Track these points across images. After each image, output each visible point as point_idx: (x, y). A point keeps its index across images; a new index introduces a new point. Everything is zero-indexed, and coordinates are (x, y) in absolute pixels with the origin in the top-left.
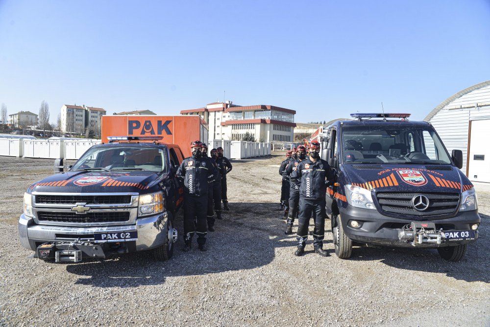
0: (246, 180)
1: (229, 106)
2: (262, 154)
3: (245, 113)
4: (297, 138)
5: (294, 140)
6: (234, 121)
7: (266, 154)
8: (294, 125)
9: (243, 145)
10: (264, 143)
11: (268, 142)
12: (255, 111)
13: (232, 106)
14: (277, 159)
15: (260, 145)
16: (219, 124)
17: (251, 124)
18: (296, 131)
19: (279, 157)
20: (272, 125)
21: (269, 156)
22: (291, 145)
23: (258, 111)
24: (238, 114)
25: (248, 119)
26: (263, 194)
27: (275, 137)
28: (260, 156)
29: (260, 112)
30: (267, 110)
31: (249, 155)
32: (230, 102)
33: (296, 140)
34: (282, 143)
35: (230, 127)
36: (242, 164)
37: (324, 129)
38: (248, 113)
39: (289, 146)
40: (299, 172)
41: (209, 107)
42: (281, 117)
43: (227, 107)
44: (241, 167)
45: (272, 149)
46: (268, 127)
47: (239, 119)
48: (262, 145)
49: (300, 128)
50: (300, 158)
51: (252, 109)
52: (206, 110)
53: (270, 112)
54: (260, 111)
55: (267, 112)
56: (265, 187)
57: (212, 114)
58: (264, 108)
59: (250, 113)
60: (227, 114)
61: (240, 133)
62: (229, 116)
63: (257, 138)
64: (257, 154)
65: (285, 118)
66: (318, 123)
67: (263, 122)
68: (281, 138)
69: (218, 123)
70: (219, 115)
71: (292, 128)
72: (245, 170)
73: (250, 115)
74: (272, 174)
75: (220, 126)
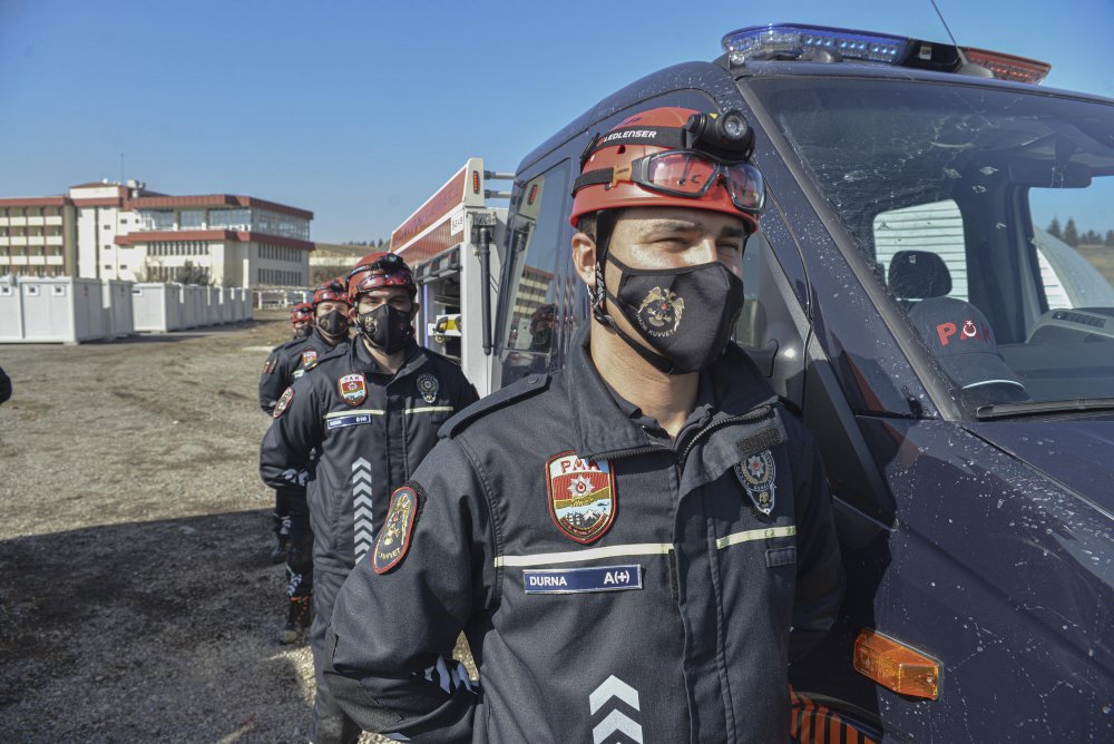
0: (163, 399)
1: (135, 195)
2: (228, 317)
3: (183, 213)
4: (318, 278)
5: (311, 283)
6: (151, 233)
7: (238, 316)
8: (311, 247)
9: (171, 293)
10: (232, 289)
11: (246, 285)
12: (210, 209)
13: (143, 194)
14: (269, 330)
15: (221, 295)
16: (111, 242)
17: (201, 242)
18: (315, 260)
19: (274, 325)
20: (255, 246)
21: (248, 323)
22: (304, 295)
23: (216, 209)
24: (162, 215)
25: (192, 228)
26: (209, 460)
27: (260, 276)
28: (222, 322)
29: (222, 213)
30: (241, 208)
31: (190, 320)
32: (137, 183)
33: (315, 282)
34: (282, 290)
35: (142, 249)
36: (165, 348)
37: (488, 176)
38: (189, 213)
39: (300, 297)
40: (451, 582)
41: (76, 194)
42: (278, 226)
43: (130, 195)
44: (161, 357)
45: (256, 304)
46: (245, 249)
47: (165, 230)
48: (227, 295)
49: (324, 255)
50: (380, 344)
51: (200, 203)
52: (70, 202)
53: (249, 212)
54: (222, 209)
55: (241, 212)
56: (220, 426)
57: (87, 215)
58: (232, 201)
59: (195, 213)
60: (131, 216)
61: (165, 265)
62: (137, 221)
63: (217, 276)
64: (215, 318)
65: (286, 229)
66: (365, 244)
67: (231, 237)
68: (279, 278)
69: (107, 238)
70: (109, 216)
71: (304, 253)
72: (172, 364)
73: (196, 220)
74: (251, 373)
75: (114, 246)
